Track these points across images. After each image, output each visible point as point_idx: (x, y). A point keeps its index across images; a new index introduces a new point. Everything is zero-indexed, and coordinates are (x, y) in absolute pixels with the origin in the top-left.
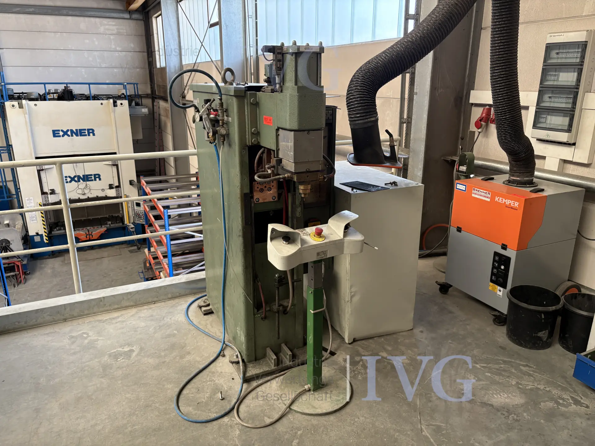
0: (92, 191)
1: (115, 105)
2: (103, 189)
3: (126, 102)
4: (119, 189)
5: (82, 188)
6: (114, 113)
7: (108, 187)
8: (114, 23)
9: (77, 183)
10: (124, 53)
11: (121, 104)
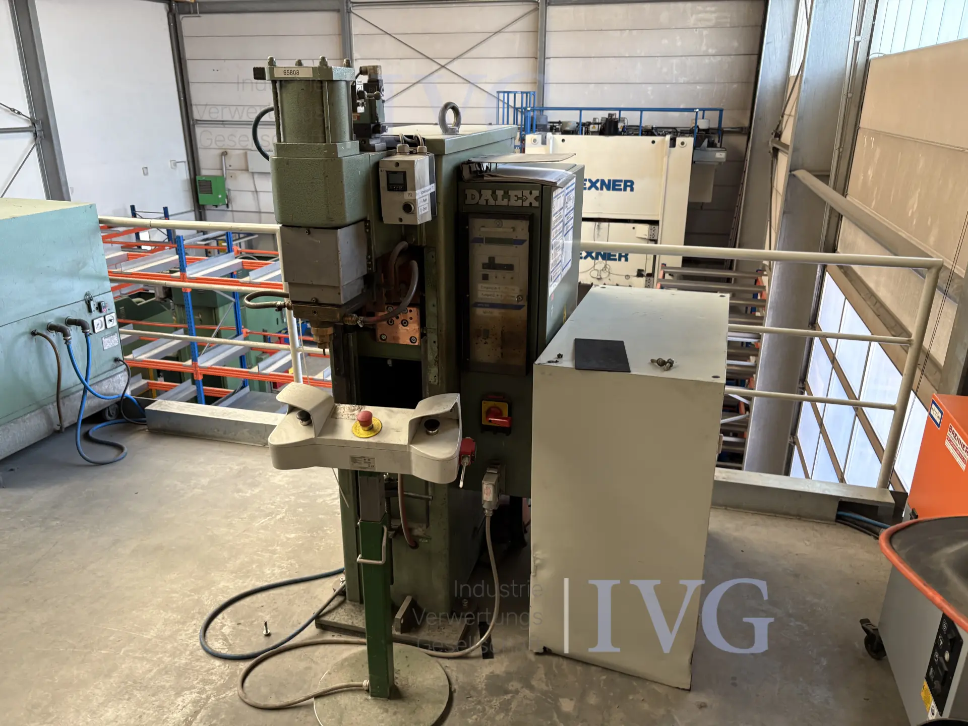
0: (612, 276)
1: (673, 143)
2: (627, 276)
3: (690, 141)
4: (652, 279)
5: (599, 269)
6: (668, 157)
7: (636, 274)
8: (713, 9)
9: (594, 261)
10: (719, 58)
11: (683, 143)
